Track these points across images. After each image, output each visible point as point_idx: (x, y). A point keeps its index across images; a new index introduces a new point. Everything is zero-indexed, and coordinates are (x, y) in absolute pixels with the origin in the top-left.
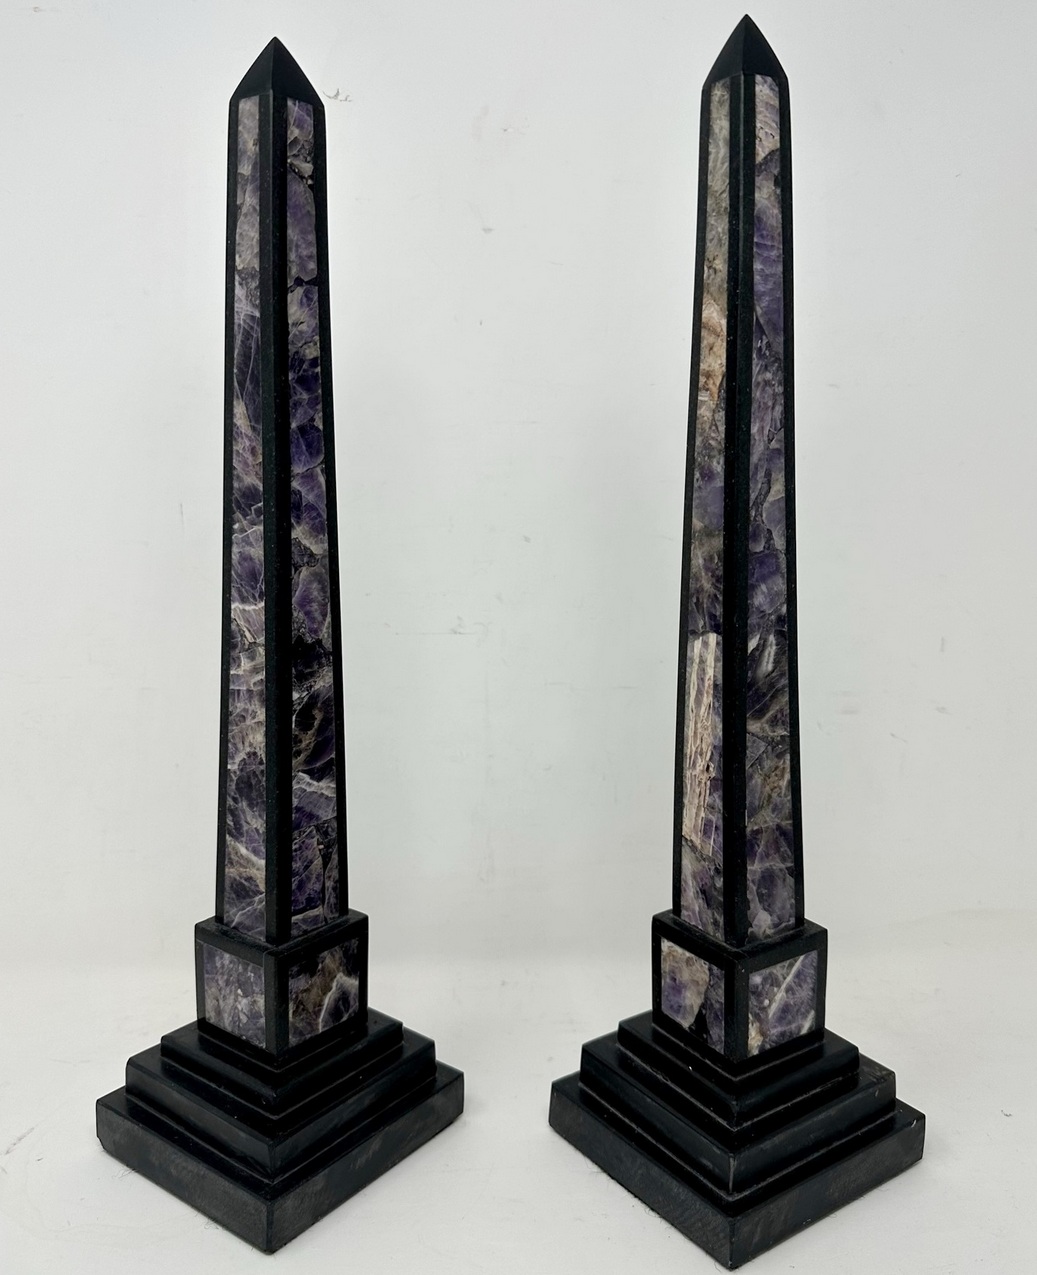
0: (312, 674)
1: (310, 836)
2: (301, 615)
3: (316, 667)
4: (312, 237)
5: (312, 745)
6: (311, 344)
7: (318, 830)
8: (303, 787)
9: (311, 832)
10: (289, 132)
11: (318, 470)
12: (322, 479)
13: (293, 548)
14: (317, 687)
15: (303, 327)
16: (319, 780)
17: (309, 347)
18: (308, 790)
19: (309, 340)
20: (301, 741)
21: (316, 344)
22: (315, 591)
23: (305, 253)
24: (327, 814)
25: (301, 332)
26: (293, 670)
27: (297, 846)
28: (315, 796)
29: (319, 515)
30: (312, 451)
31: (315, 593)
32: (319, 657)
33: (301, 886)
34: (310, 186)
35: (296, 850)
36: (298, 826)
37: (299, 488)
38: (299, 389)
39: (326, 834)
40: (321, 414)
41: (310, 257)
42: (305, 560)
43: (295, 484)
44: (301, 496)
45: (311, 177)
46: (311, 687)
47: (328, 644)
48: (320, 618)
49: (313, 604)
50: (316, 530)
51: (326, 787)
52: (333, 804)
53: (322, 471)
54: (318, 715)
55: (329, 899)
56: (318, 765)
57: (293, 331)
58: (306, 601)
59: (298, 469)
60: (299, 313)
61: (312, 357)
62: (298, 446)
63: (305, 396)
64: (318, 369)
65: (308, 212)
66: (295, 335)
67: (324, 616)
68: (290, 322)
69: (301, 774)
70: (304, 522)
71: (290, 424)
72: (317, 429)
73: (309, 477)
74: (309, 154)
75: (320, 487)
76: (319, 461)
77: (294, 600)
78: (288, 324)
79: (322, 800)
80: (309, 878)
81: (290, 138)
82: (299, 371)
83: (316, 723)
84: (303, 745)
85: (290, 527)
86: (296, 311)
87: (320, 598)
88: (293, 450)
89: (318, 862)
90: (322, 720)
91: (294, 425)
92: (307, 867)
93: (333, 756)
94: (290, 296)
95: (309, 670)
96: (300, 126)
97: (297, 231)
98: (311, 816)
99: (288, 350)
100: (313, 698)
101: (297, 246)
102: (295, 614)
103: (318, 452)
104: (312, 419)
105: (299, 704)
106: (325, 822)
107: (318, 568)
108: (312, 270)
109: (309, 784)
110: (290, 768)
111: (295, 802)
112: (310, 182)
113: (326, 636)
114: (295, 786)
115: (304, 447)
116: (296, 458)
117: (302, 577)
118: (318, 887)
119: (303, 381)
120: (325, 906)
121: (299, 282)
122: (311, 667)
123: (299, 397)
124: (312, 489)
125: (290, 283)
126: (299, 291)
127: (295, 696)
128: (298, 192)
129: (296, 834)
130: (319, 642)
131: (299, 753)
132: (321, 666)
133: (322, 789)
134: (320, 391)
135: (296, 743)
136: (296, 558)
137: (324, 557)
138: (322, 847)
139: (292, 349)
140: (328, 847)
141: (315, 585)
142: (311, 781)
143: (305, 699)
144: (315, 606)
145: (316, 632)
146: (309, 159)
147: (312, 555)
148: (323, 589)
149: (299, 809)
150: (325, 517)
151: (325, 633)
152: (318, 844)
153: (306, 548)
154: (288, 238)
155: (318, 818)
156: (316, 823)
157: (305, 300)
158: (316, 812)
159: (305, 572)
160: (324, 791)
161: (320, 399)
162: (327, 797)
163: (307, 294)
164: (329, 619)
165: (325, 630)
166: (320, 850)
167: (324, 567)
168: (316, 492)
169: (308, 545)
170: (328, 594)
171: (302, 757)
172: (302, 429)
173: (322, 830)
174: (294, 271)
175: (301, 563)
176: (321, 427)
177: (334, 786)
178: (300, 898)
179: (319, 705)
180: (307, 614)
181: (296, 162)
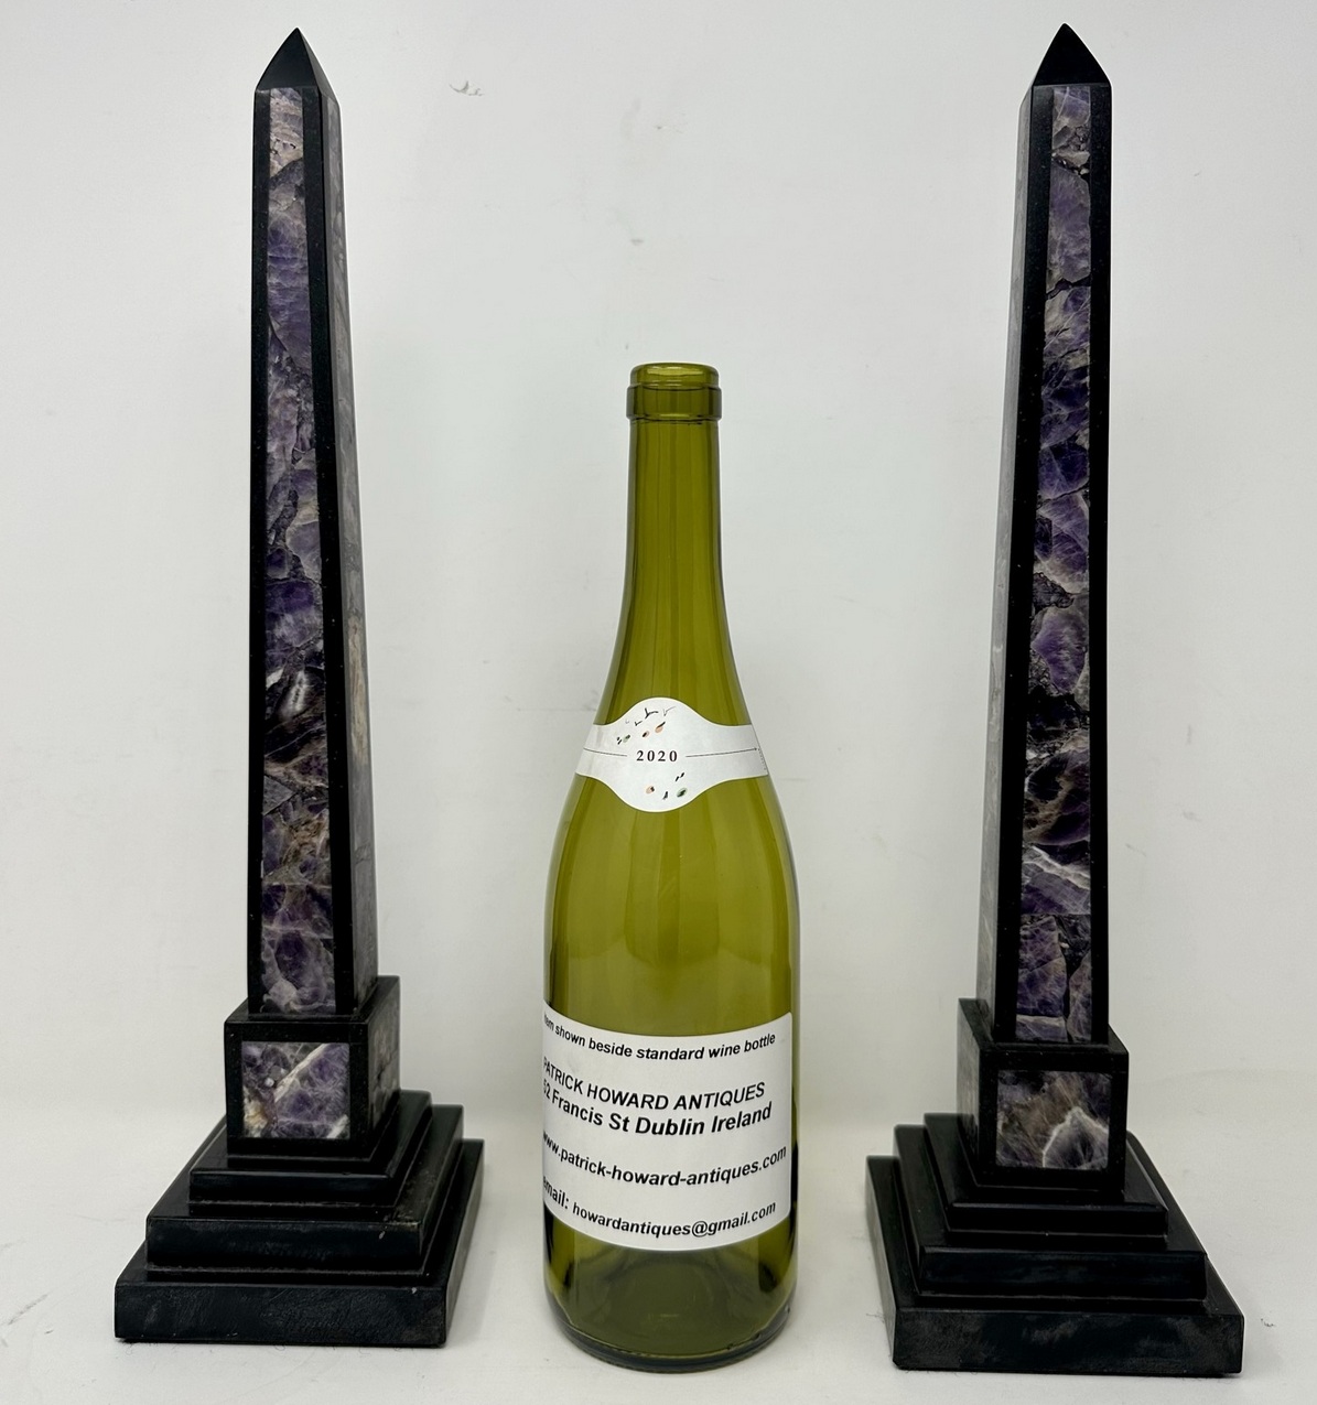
0: (1058, 734)
1: (1047, 926)
2: (1043, 662)
3: (1063, 727)
4: (1086, 233)
5: (1055, 818)
6: (1078, 352)
7: (1060, 921)
8: (1039, 864)
9: (1049, 922)
10: (1055, 124)
11: (1079, 495)
12: (1085, 507)
13: (1035, 585)
14: (1063, 750)
15: (1068, 335)
16: (1064, 862)
17: (1074, 356)
18: (1046, 870)
19: (1075, 348)
20: (1037, 811)
21: (1085, 351)
22: (1067, 637)
23: (1073, 252)
24: (1079, 908)
25: (1063, 341)
26: (1029, 725)
27: (1027, 933)
28: (1056, 881)
29: (1079, 548)
30: (1071, 473)
31: (1067, 639)
32: (1068, 716)
33: (1032, 982)
34: (1084, 177)
35: (1025, 937)
36: (1030, 910)
37: (1047, 516)
38: (1056, 404)
39: (1074, 931)
40: (1087, 431)
41: (1082, 255)
42: (1053, 599)
43: (1043, 512)
44: (1050, 526)
45: (1086, 166)
46: (1055, 748)
47: (1084, 702)
48: (1073, 669)
49: (1062, 651)
50: (1072, 566)
51: (1077, 875)
52: (1086, 897)
53: (1085, 496)
54: (1065, 787)
55: (1076, 1013)
56: (1062, 844)
57: (1050, 341)
58: (1052, 647)
59: (1048, 494)
60: (1060, 320)
61: (1078, 366)
62: (1050, 469)
63: (1065, 412)
64: (1087, 379)
65: (1081, 205)
66: (1054, 345)
67: (1080, 667)
68: (1047, 330)
69: (1035, 848)
70: (1053, 556)
71: (1040, 444)
72: (1082, 449)
73: (1066, 503)
74: (1085, 140)
75: (1082, 514)
76: (1081, 485)
77: (1033, 644)
78: (1044, 333)
79: (1070, 889)
80: (1045, 978)
81: (1057, 129)
82: (1057, 384)
83: (1062, 794)
84: (1041, 815)
85: (1033, 560)
86: (1056, 318)
87: (1073, 646)
88: (1043, 473)
89: (1059, 963)
90: (1071, 792)
91: (1045, 446)
92: (1042, 963)
93: (1087, 838)
94: (1048, 303)
95: (1051, 728)
96: (1071, 111)
97: (1064, 230)
98: (1050, 903)
99: (1042, 363)
100: (1058, 765)
101: (1063, 246)
102: (1035, 660)
103: (1083, 475)
104: (1075, 437)
105: (1036, 766)
106: (1073, 917)
107: (1071, 610)
108: (1085, 269)
109: (1049, 865)
110: (1020, 839)
111: (1027, 880)
112: (1084, 171)
113: (1081, 691)
114: (1026, 861)
115: (1058, 470)
116: (1045, 483)
117: (1047, 620)
118: (1058, 992)
119: (1065, 396)
120: (1070, 1020)
121: (1063, 284)
122: (1057, 725)
123: (1055, 413)
124: (1069, 517)
125: (1049, 288)
126: (1063, 296)
127: (1031, 755)
128: (1069, 188)
129: (1026, 918)
130: (1070, 698)
131: (1033, 823)
132: (1071, 726)
133: (1069, 875)
134: (1087, 404)
135: (1029, 811)
136: (1040, 595)
137: (1081, 597)
138: (1065, 945)
139: (1048, 361)
140: (1075, 948)
141: (1066, 629)
142: (1050, 861)
143: (1045, 762)
144: (1065, 654)
145: (1065, 684)
146: (1082, 146)
147: (1063, 594)
148: (1080, 635)
149: (1030, 890)
150: (1086, 550)
151: (1080, 687)
152: (1061, 939)
153: (1053, 584)
154: (1050, 240)
155: (1060, 908)
156: (1057, 914)
157: (1070, 304)
158: (1057, 899)
159: (1051, 613)
160: (1070, 879)
161: (1088, 413)
162: (1076, 888)
163: (1075, 299)
164: (1086, 672)
165: (1079, 684)
166: (1063, 949)
167: (1082, 609)
168: (1074, 521)
169: (1058, 582)
170: (1087, 642)
171: (1038, 829)
172: (1057, 450)
173: (1067, 924)
174: (1057, 274)
175: (1046, 602)
176: (1087, 446)
177: (1088, 876)
178: (1030, 996)
179: (1066, 772)
180: (1053, 662)
181: (1064, 154)
